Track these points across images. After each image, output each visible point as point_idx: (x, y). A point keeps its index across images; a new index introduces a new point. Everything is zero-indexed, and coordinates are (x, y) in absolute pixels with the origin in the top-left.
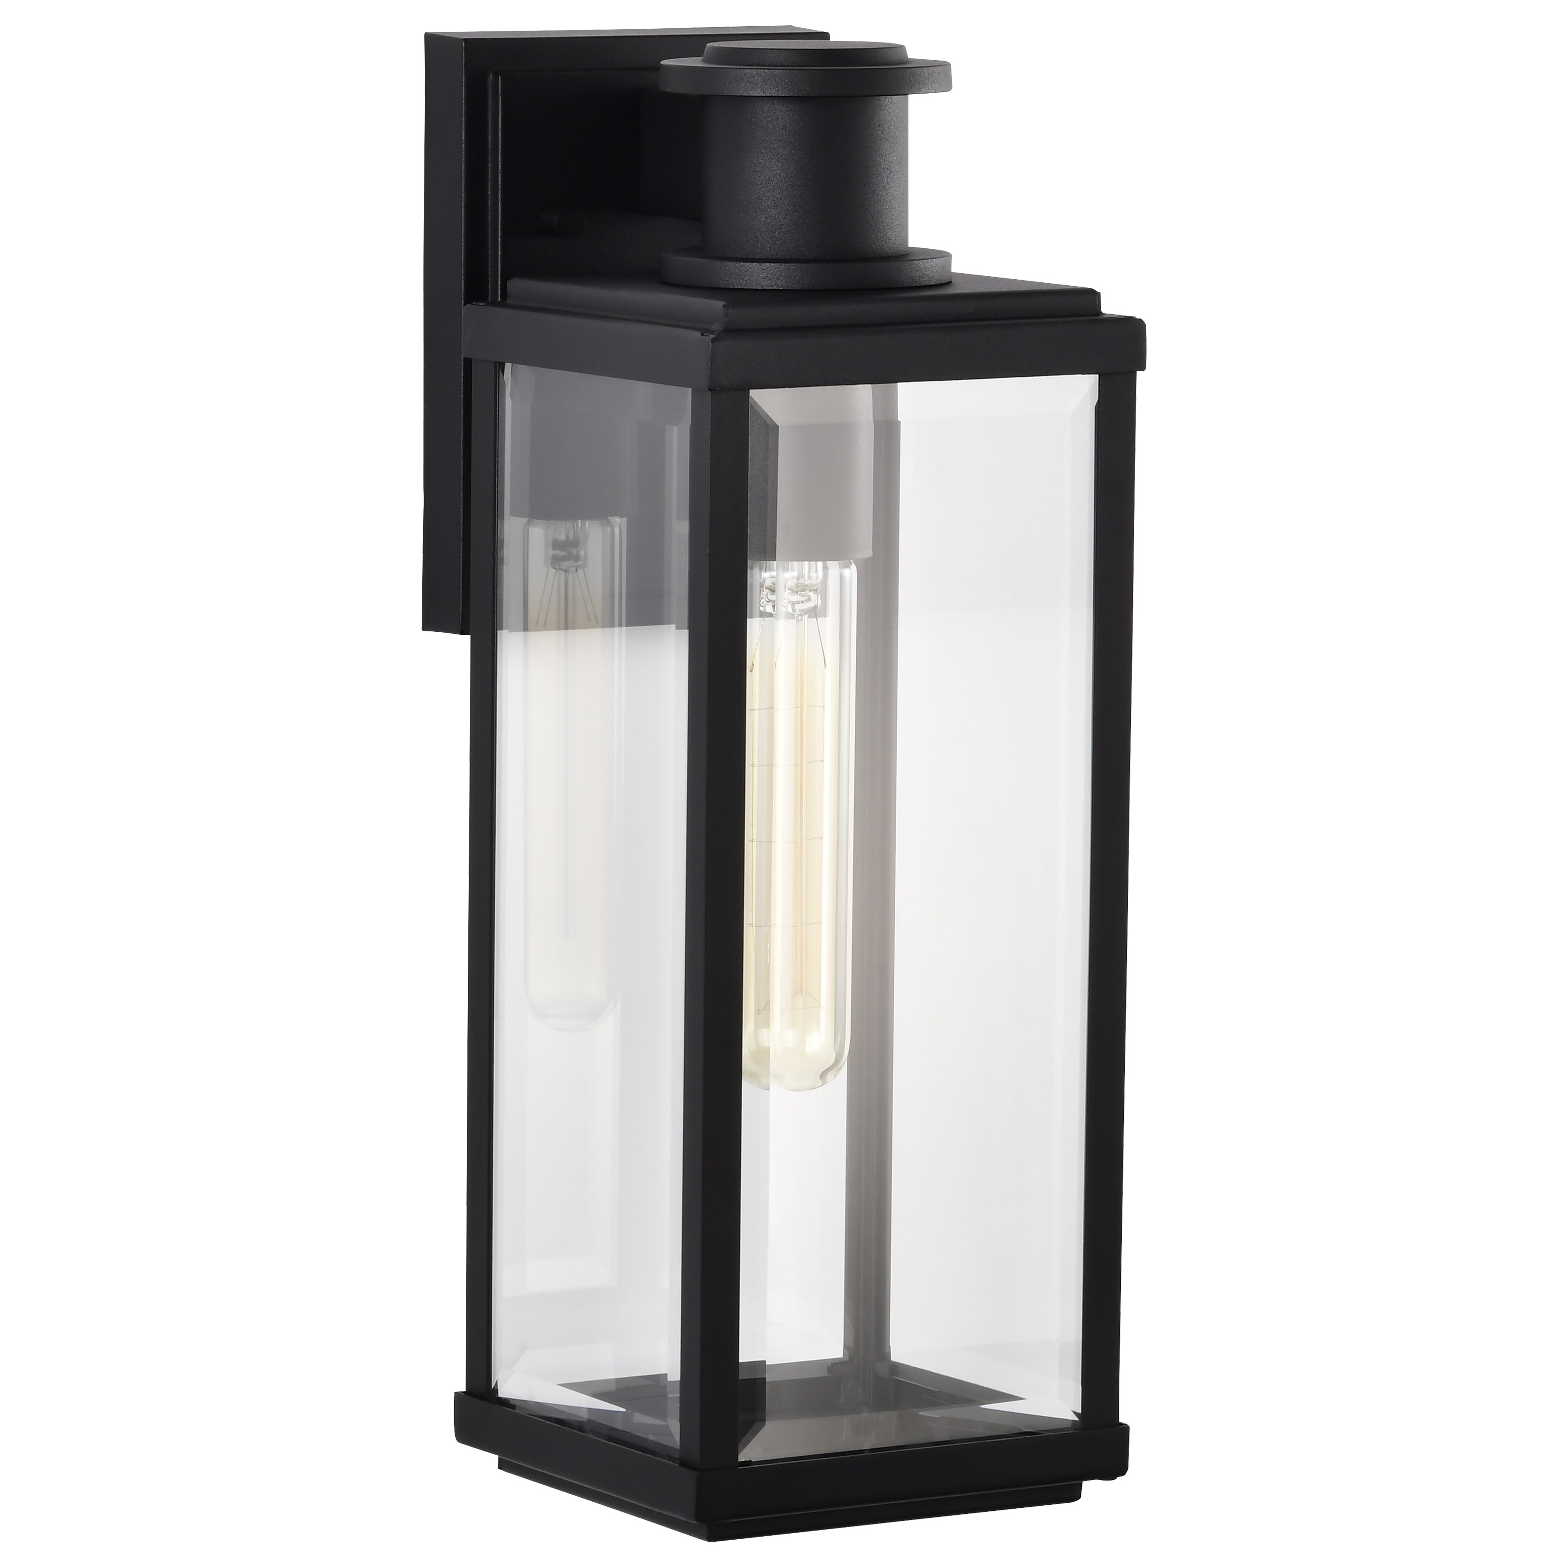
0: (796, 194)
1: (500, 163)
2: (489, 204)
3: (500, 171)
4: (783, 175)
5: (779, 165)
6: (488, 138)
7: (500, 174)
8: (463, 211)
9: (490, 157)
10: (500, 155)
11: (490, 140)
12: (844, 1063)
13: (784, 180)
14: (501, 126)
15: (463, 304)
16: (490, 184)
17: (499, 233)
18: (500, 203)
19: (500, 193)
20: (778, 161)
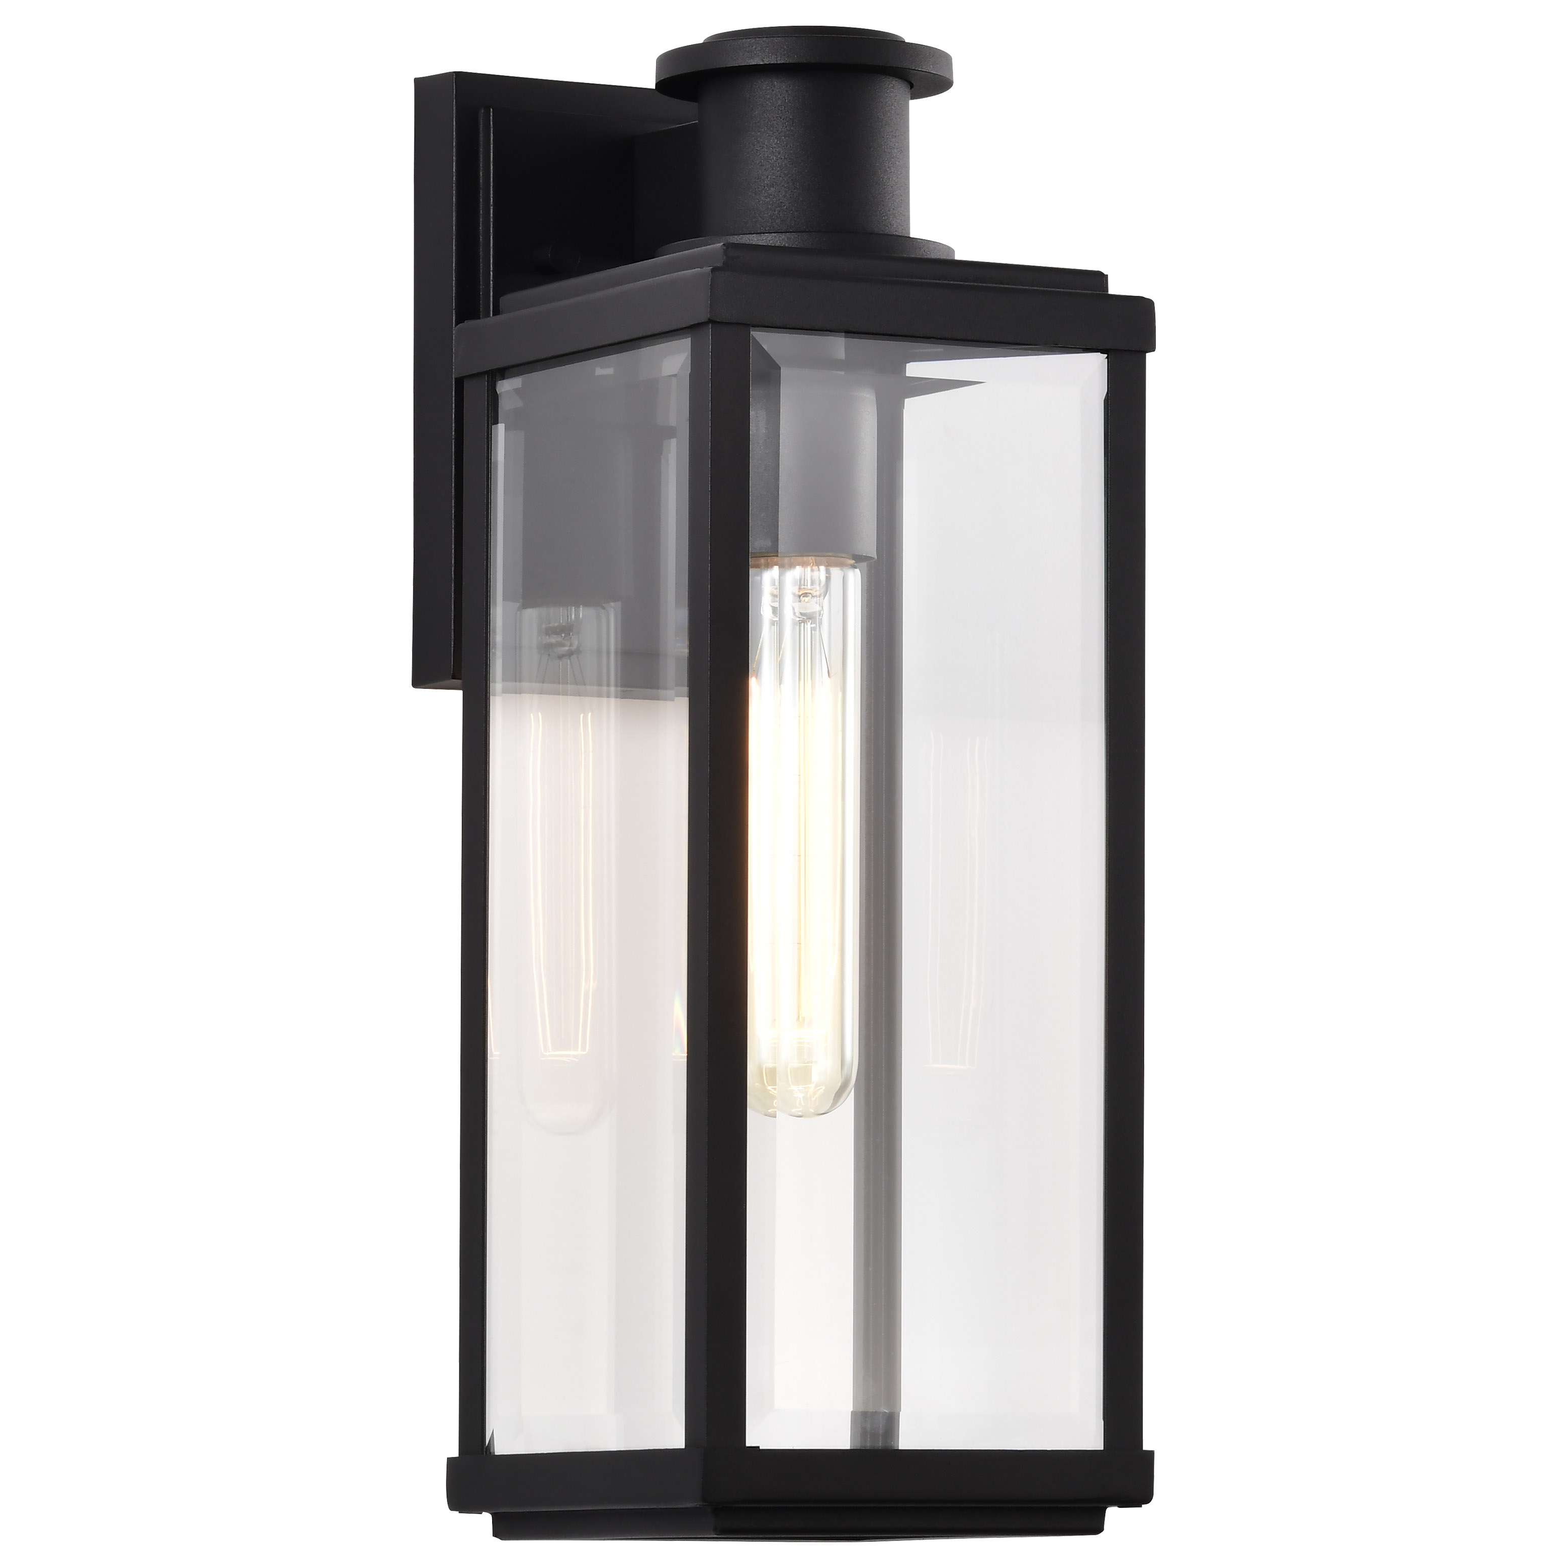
0: (795, 170)
1: (492, 196)
2: (481, 240)
3: (492, 203)
4: (782, 152)
5: (778, 142)
6: (479, 173)
7: (492, 207)
8: (454, 245)
9: (481, 192)
10: (492, 187)
11: (481, 175)
12: (851, 1090)
13: (783, 158)
14: (493, 158)
15: (454, 325)
16: (481, 220)
17: (491, 266)
18: (492, 237)
19: (492, 226)
20: (778, 139)
